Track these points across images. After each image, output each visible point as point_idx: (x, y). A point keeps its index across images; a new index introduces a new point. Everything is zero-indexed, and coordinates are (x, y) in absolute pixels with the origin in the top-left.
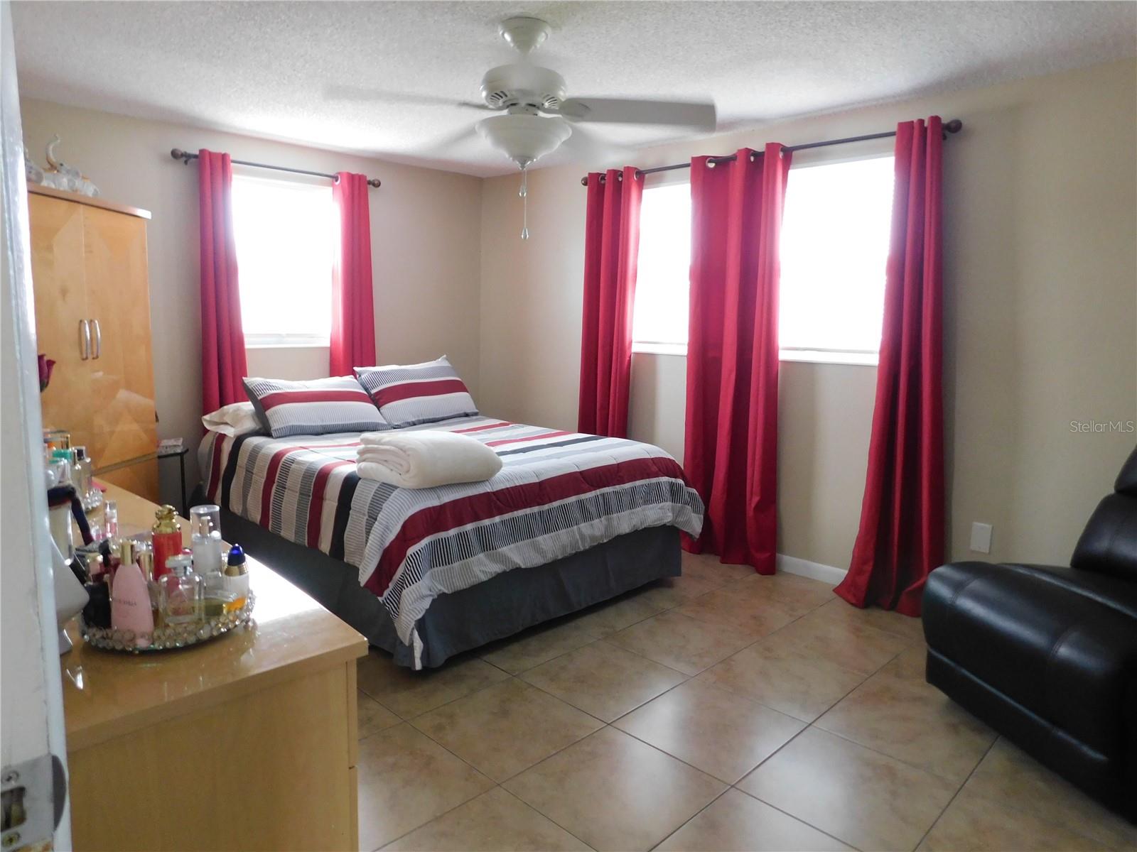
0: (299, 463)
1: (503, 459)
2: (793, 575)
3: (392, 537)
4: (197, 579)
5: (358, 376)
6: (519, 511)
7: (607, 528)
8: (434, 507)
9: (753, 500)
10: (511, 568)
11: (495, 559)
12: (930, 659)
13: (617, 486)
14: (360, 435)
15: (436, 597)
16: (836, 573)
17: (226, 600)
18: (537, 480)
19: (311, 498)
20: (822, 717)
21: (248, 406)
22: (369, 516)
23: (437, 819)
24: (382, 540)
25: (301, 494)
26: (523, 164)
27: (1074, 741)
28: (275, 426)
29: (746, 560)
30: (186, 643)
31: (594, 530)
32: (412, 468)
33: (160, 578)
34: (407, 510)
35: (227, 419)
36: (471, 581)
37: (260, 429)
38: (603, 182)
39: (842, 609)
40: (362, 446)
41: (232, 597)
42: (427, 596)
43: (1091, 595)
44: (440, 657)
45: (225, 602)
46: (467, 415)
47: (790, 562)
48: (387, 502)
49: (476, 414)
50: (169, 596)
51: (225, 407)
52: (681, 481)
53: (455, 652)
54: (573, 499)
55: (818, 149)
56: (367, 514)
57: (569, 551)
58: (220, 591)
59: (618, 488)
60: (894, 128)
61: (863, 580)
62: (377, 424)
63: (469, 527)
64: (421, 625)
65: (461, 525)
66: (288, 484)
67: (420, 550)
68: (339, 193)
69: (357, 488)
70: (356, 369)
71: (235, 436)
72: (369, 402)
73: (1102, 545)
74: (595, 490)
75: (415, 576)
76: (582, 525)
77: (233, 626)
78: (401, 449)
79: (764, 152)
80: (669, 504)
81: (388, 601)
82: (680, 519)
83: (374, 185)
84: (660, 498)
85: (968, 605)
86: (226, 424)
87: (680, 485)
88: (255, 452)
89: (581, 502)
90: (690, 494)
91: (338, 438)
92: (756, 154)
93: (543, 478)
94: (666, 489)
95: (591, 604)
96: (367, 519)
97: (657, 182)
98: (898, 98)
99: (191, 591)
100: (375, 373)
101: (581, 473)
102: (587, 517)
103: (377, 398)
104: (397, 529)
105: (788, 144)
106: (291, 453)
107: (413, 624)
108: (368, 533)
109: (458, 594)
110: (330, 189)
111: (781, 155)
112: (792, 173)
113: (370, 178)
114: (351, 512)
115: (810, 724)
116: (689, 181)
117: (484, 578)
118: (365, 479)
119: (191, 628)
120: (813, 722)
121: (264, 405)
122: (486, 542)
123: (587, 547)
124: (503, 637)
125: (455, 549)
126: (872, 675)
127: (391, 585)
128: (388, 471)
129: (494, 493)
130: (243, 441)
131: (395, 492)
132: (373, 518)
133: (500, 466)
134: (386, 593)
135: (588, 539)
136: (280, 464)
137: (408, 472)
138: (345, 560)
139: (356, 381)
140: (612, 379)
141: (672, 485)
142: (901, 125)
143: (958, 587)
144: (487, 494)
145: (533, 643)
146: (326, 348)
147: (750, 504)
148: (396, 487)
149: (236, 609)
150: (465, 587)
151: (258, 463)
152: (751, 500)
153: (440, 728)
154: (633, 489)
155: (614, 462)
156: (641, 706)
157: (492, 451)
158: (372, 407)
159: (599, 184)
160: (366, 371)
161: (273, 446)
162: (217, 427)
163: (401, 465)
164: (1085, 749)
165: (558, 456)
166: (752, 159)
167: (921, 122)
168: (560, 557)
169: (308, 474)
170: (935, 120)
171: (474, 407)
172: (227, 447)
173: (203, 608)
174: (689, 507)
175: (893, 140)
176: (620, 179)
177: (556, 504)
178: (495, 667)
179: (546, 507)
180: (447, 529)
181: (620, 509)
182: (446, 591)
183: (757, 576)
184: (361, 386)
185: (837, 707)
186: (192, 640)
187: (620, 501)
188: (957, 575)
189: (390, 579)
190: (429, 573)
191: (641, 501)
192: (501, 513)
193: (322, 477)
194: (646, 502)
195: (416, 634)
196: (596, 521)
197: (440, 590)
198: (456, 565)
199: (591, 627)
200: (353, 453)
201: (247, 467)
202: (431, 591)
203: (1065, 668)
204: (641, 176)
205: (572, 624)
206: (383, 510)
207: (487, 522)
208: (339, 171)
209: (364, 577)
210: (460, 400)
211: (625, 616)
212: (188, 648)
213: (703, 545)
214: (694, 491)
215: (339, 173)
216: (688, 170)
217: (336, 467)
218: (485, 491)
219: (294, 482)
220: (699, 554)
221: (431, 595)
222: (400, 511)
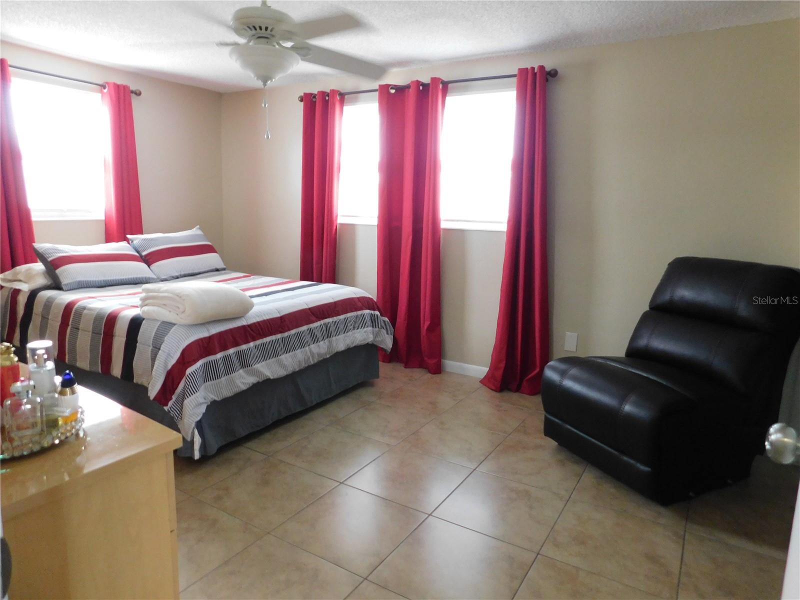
0: (90, 309)
1: (255, 300)
2: (453, 373)
3: (173, 361)
4: (39, 400)
5: (130, 242)
6: (267, 338)
7: (329, 347)
8: (205, 338)
9: (425, 324)
10: (263, 379)
11: (250, 373)
12: (546, 419)
13: (335, 318)
14: (141, 286)
15: (209, 403)
16: (480, 370)
17: (61, 414)
18: (278, 315)
19: (102, 336)
20: (482, 464)
21: (39, 266)
22: (153, 347)
23: (226, 563)
24: (166, 364)
25: (93, 333)
26: (265, 83)
27: (632, 462)
28: (64, 281)
29: (422, 365)
30: (32, 451)
31: (320, 349)
32: (187, 309)
33: (5, 401)
34: (184, 341)
35: (20, 277)
36: (237, 390)
37: (51, 284)
38: (314, 100)
39: (486, 393)
40: (143, 295)
41: (67, 412)
42: (203, 403)
43: (640, 373)
44: (214, 447)
45: (59, 416)
46: (217, 270)
47: (450, 364)
48: (168, 335)
49: (224, 269)
50: (13, 415)
51: (18, 268)
52: (377, 313)
53: (224, 443)
54: (305, 328)
55: (466, 83)
56: (151, 345)
57: (304, 365)
58: (56, 409)
59: (335, 319)
60: (516, 72)
61: (500, 373)
62: (150, 278)
63: (231, 351)
64: (199, 425)
65: (227, 350)
66: (81, 326)
67: (196, 370)
68: (107, 100)
69: (142, 326)
70: (129, 236)
71: (29, 291)
72: (141, 262)
73: (643, 342)
74: (319, 320)
75: (193, 389)
76: (312, 346)
77: (70, 434)
78: (178, 296)
79: (429, 84)
80: (370, 328)
81: (172, 409)
82: (378, 339)
83: (136, 94)
84: (364, 325)
85: (569, 384)
86: (20, 281)
87: (377, 315)
88: (49, 304)
89: (310, 330)
90: (384, 321)
91: (119, 289)
92: (423, 85)
93: (283, 314)
94: (368, 319)
95: (319, 401)
96: (152, 349)
97: (354, 101)
98: (517, 52)
99: (33, 409)
100: (144, 240)
101: (310, 309)
102: (315, 340)
103: (147, 258)
104: (177, 355)
105: (445, 79)
106: (82, 302)
107: (193, 425)
108: (153, 359)
109: (226, 401)
110: (100, 95)
111: (441, 86)
112: (449, 99)
113: (133, 88)
114: (138, 344)
115: (475, 470)
116: (377, 101)
117: (244, 388)
118: (148, 319)
119: (37, 438)
120: (476, 468)
121: (53, 266)
122: (244, 362)
123: (316, 362)
124: (259, 429)
125: (222, 367)
126: (510, 435)
127: (174, 398)
128: (168, 312)
129: (249, 326)
130: (38, 293)
131: (174, 328)
132: (156, 348)
133: (252, 305)
134: (170, 403)
135: (316, 356)
136: (73, 311)
137: (183, 312)
138: (135, 381)
139: (128, 245)
140: (325, 242)
141: (372, 315)
142: (521, 70)
143: (563, 374)
144: (244, 327)
145: (281, 431)
146: (101, 221)
147: (423, 326)
148: (174, 324)
149: (72, 421)
150: (230, 395)
151: (53, 311)
152: (424, 323)
153: (219, 498)
154: (346, 319)
155: (332, 301)
156: (362, 468)
157: (245, 295)
158: (143, 265)
159: (311, 100)
160: (137, 238)
161: (65, 297)
162: (11, 283)
163: (179, 308)
164: (639, 465)
165: (292, 298)
166: (421, 88)
167: (533, 68)
168: (297, 370)
169: (98, 317)
170: (542, 68)
171: (223, 264)
172: (22, 300)
173: (44, 422)
174: (384, 331)
175: (515, 80)
176: (327, 98)
177: (293, 332)
178: (255, 451)
179: (286, 334)
180: (215, 353)
181: (338, 333)
182: (216, 399)
183: (429, 375)
184: (134, 251)
185: (489, 457)
186: (36, 448)
187: (337, 328)
188: (562, 366)
189: (173, 392)
190: (203, 386)
191: (351, 327)
192: (254, 339)
193: (111, 320)
194: (355, 328)
195: (196, 432)
196: (321, 343)
197: (212, 399)
198: (223, 379)
199: (320, 417)
200: (136, 300)
201: (42, 315)
202: (205, 399)
203: (629, 417)
204: (342, 97)
205: (307, 417)
206: (165, 342)
207: (244, 347)
208: (106, 81)
209: (153, 393)
210: (212, 260)
211: (343, 408)
212: (33, 455)
213: (393, 356)
214: (386, 319)
215: (107, 83)
216: (377, 93)
217: (122, 311)
218: (242, 325)
219: (86, 325)
220: (389, 363)
221: (205, 403)
222: (179, 342)
